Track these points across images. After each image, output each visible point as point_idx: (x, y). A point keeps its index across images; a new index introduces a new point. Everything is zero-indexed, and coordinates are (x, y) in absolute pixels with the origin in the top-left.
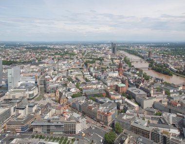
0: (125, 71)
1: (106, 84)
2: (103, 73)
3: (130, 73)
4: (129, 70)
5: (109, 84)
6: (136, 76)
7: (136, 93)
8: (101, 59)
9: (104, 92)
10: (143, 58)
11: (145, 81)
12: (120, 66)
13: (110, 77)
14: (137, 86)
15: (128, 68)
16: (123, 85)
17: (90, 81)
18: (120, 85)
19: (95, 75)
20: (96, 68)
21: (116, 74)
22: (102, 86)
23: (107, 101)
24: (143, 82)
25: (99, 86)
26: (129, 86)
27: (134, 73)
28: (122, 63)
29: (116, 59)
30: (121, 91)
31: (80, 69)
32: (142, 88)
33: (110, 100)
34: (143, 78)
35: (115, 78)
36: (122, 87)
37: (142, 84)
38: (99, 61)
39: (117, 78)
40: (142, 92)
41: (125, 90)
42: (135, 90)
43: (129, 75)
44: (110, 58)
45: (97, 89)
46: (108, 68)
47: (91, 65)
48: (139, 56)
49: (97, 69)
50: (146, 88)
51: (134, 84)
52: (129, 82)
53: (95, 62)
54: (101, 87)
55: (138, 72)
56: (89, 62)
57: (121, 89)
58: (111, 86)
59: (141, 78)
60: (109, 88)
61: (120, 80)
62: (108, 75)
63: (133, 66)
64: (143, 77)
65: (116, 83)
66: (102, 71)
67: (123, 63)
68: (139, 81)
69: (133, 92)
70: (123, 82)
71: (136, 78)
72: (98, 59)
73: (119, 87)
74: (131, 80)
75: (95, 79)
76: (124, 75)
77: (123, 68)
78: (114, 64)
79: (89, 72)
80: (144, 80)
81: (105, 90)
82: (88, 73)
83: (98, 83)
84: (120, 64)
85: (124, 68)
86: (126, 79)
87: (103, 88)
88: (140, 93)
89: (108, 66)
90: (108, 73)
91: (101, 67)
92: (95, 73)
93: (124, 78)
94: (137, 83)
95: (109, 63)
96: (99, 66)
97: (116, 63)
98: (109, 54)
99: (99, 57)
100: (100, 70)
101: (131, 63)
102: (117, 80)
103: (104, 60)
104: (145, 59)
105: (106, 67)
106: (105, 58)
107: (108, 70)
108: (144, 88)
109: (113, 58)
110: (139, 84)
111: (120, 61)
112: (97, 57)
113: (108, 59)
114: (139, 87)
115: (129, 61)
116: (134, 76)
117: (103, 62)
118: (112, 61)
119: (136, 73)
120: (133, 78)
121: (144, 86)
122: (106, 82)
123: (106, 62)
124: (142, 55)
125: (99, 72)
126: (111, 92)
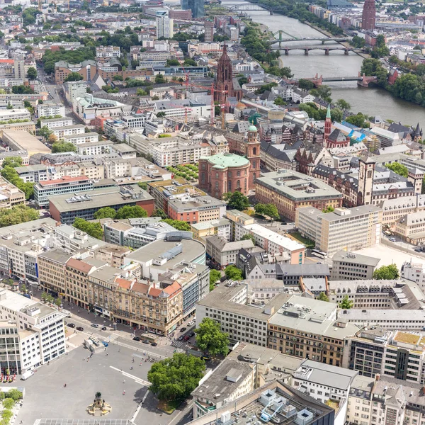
0: (249, 96)
1: (154, 159)
3: (269, 105)
5: (167, 159)
6: (300, 115)
8: (126, 42)
10: (335, 30)
15: (259, 79)
16: (238, 161)
17: (71, 148)
18: (225, 160)
19: (97, 121)
20: (100, 82)
23: (160, 236)
24: (331, 143)
25: (120, 170)
26: (264, 166)
27: (291, 103)
28: (232, 55)
29: (202, 39)
30: (224, 189)
31: (18, 90)
33: (171, 230)
36: (230, 170)
37: (324, 153)
38: (113, 52)
42: (294, 183)
43: (268, 116)
44: (170, 32)
46: (159, 81)
47: (75, 68)
48: (319, 23)
49: (105, 89)
50: (344, 169)
51: (291, 154)
52: (267, 147)
53: (91, 55)
54: (128, 175)
55: (309, 99)
56: (62, 54)
57: (224, 178)
59: (321, 125)
60: (167, 177)
61: (221, 139)
63: (285, 73)
71: (298, 126)
72: (109, 41)
74: (275, 138)
75: (95, 139)
77: (235, 82)
78: (191, 64)
79: (67, 104)
81: (150, 188)
82: (62, 111)
84: (223, 62)
86: (251, 135)
87: (140, 178)
88: (314, 192)
89: (163, 73)
90: (164, 108)
91: (127, 79)
92: (95, 107)
93: (239, 129)
94: (302, 150)
95: (168, 61)
96: (115, 75)
97: (205, 59)
98: (167, 13)
99: (112, 32)
100: (122, 94)
101: (278, 55)
102: (209, 137)
103: (141, 44)
104: (345, 36)
105: (152, 79)
106: (145, 36)
107: (160, 95)
108: (334, 169)
109: (186, 33)
110: (311, 155)
111: (225, 47)
112: (104, 31)
113: (162, 41)
114: (314, 168)
115: (267, 46)
116: (291, 118)
117: (135, 56)
118: (181, 47)
119: (298, 102)
120: (284, 128)
121: (336, 161)
122: (156, 148)
123: (153, 52)
124: (334, 17)
125: (119, 104)
126: (178, 196)
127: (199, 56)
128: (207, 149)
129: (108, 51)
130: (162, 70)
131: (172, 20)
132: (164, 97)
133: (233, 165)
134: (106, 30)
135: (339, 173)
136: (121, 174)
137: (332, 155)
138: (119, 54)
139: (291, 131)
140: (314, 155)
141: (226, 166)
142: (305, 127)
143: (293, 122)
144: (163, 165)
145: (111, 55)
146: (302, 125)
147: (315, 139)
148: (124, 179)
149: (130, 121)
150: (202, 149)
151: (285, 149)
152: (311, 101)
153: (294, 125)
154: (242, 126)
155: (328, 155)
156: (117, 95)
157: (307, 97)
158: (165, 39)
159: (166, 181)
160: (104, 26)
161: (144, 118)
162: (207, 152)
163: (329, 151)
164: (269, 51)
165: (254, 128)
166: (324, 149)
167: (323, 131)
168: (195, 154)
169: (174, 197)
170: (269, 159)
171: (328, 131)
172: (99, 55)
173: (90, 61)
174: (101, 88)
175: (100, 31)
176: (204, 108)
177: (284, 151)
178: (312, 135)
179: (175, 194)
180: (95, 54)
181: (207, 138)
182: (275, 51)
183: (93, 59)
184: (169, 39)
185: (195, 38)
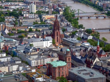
0: (66, 37)
1: (28, 63)
2: (21, 42)
3: (75, 40)
4: (73, 35)
5: (34, 63)
6: (87, 44)
7: (87, 77)
8: (17, 14)
9: (25, 79)
10: (100, 9)
11: (104, 53)
12: (56, 26)
13: (36, 50)
14: (89, 64)
15: (71, 30)
16: (62, 64)
18: (57, 63)
19: (5, 47)
20: (7, 32)
21: (47, 44)
22: (21, 68)
24: (100, 55)
25: (15, 68)
26: (73, 66)
27: (83, 39)
28: (59, 20)
29: (47, 13)
30: (57, 76)
32: (97, 68)
34: (101, 49)
35: (45, 51)
36: (59, 67)
37: (97, 60)
38: (12, 19)
39: (51, 50)
40: (97, 75)
41: (65, 73)
42: (85, 72)
43: (74, 44)
44: (35, 10)
45: (10, 73)
46: (31, 31)
48: (94, 6)
49: (9, 34)
50: (105, 66)
51: (83, 60)
52: (74, 57)
54: (18, 70)
55: (90, 37)
57: (57, 71)
58: (37, 67)
59: (95, 48)
60: (34, 71)
61: (55, 54)
62: (31, 45)
63: (81, 26)
64: (100, 46)
65: (48, 61)
66: (20, 39)
67: (62, 21)
68: (92, 55)
69: (81, 75)
70: (61, 58)
71: (86, 49)
72: (11, 14)
73: (55, 68)
74: (77, 54)
75: (5, 55)
76: (64, 45)
77: (61, 31)
78: (44, 23)
80: (101, 51)
81: (27, 76)
83: (13, 63)
84: (56, 23)
85: (64, 30)
86: (67, 52)
87: (23, 71)
88: (93, 76)
89: (32, 27)
90: (33, 42)
91: (18, 30)
92: (5, 42)
93: (63, 50)
94: (88, 59)
95: (34, 22)
96: (12, 28)
97: (49, 22)
98: (33, 2)
99: (11, 10)
100: (15, 36)
101: (78, 19)
102: (51, 54)
103: (23, 15)
104: (104, 11)
105: (28, 30)
106: (25, 12)
107: (31, 36)
108: (101, 66)
109: (41, 11)
110: (91, 61)
111: (56, 16)
112: (8, 10)
113: (32, 14)
114: (93, 66)
115: (73, 16)
116: (83, 45)
117: (21, 20)
118: (39, 16)
119: (86, 39)
120: (81, 49)
121: (102, 63)
122: (29, 59)
123: (28, 19)
124: (99, 3)
125: (14, 40)
126: (38, 79)
127: (46, 20)
128: (50, 59)
129: (10, 18)
130: (32, 26)
131: (35, 6)
132: (32, 37)
133: (60, 65)
134: (9, 10)
135: (103, 68)
136: (15, 70)
137: (100, 61)
138: (14, 20)
139: (83, 51)
140: (93, 60)
141: (58, 66)
142: (89, 49)
143: (84, 47)
144: (32, 66)
145: (11, 20)
146: (88, 48)
147: (93, 54)
148: (16, 72)
149: (19, 47)
150: (48, 59)
151: (81, 58)
152: (91, 39)
153: (85, 48)
154: (64, 49)
155: (98, 60)
156: (13, 36)
157: (90, 36)
158: (33, 13)
159: (33, 73)
160: (8, 8)
161: (24, 46)
162: (50, 60)
163: (99, 59)
164: (74, 18)
165: (68, 50)
166: (97, 58)
167: (96, 50)
168: (45, 61)
169: (37, 79)
170: (75, 63)
171: (98, 50)
172: (6, 20)
173: (3, 23)
174: (7, 34)
175: (7, 10)
176: (49, 42)
177: (81, 59)
178: (92, 52)
179: (37, 78)
180: (4, 20)
181: (50, 54)
182: (77, 18)
183: (4, 22)
184: (34, 13)
185: (45, 13)
